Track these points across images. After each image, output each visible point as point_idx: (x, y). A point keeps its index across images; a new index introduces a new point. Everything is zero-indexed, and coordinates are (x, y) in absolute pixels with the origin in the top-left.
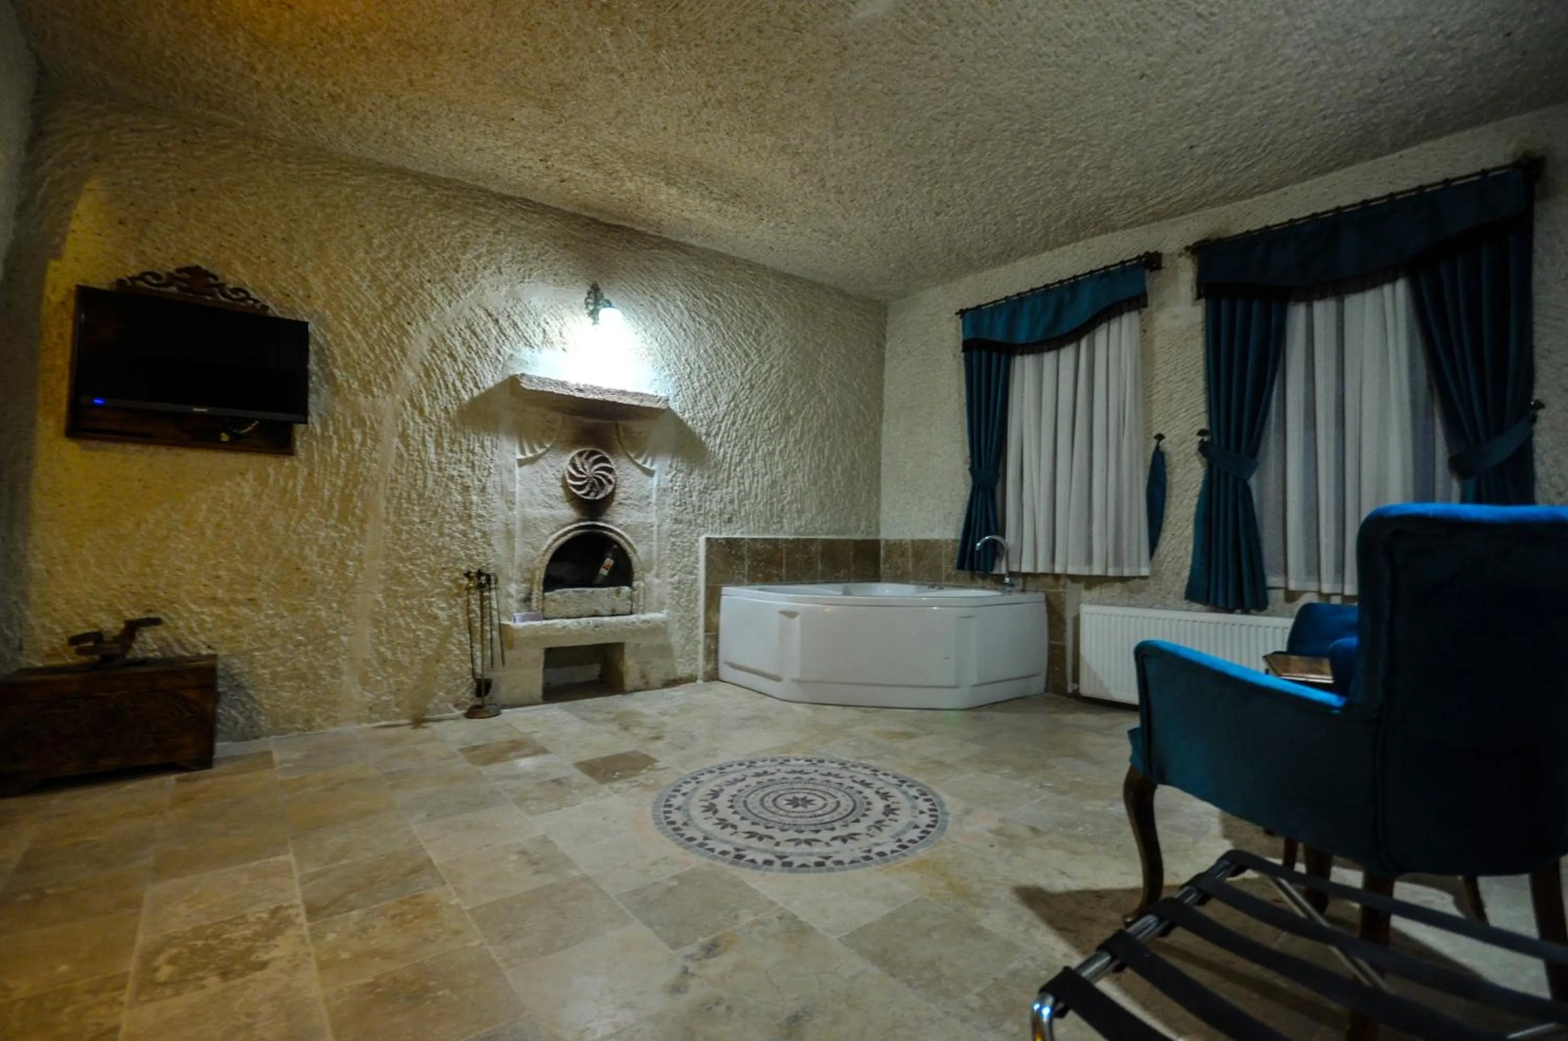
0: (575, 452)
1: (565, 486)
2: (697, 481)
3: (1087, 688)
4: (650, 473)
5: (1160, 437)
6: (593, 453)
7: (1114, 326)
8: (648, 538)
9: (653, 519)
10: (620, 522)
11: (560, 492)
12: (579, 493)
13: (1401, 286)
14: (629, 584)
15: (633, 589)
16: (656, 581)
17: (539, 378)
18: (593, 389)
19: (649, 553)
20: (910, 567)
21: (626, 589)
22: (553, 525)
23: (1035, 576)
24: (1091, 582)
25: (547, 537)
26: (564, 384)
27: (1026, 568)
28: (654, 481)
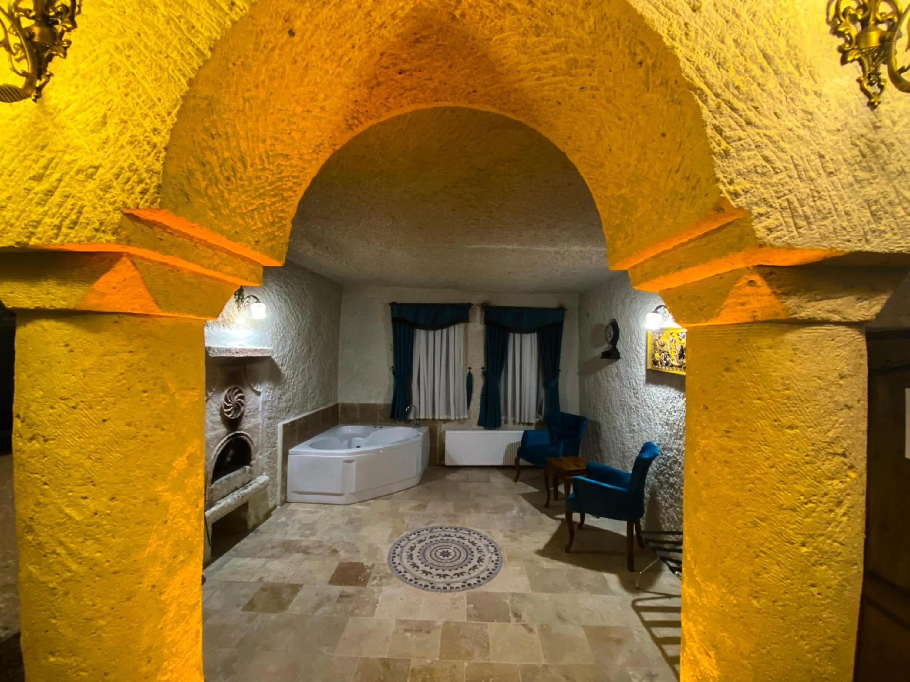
0: (226, 391)
1: (222, 413)
2: (277, 392)
3: (448, 463)
4: (258, 394)
5: (470, 368)
6: (235, 388)
7: (457, 326)
8: (258, 433)
9: (260, 421)
10: (246, 427)
11: (218, 418)
12: (229, 416)
13: (535, 336)
14: (248, 464)
15: (251, 466)
16: (261, 457)
17: (218, 349)
18: (242, 350)
19: (258, 440)
20: (358, 416)
21: (248, 467)
22: (216, 441)
23: (425, 420)
24: (445, 421)
25: (213, 450)
26: (229, 350)
27: (422, 417)
28: (261, 398)
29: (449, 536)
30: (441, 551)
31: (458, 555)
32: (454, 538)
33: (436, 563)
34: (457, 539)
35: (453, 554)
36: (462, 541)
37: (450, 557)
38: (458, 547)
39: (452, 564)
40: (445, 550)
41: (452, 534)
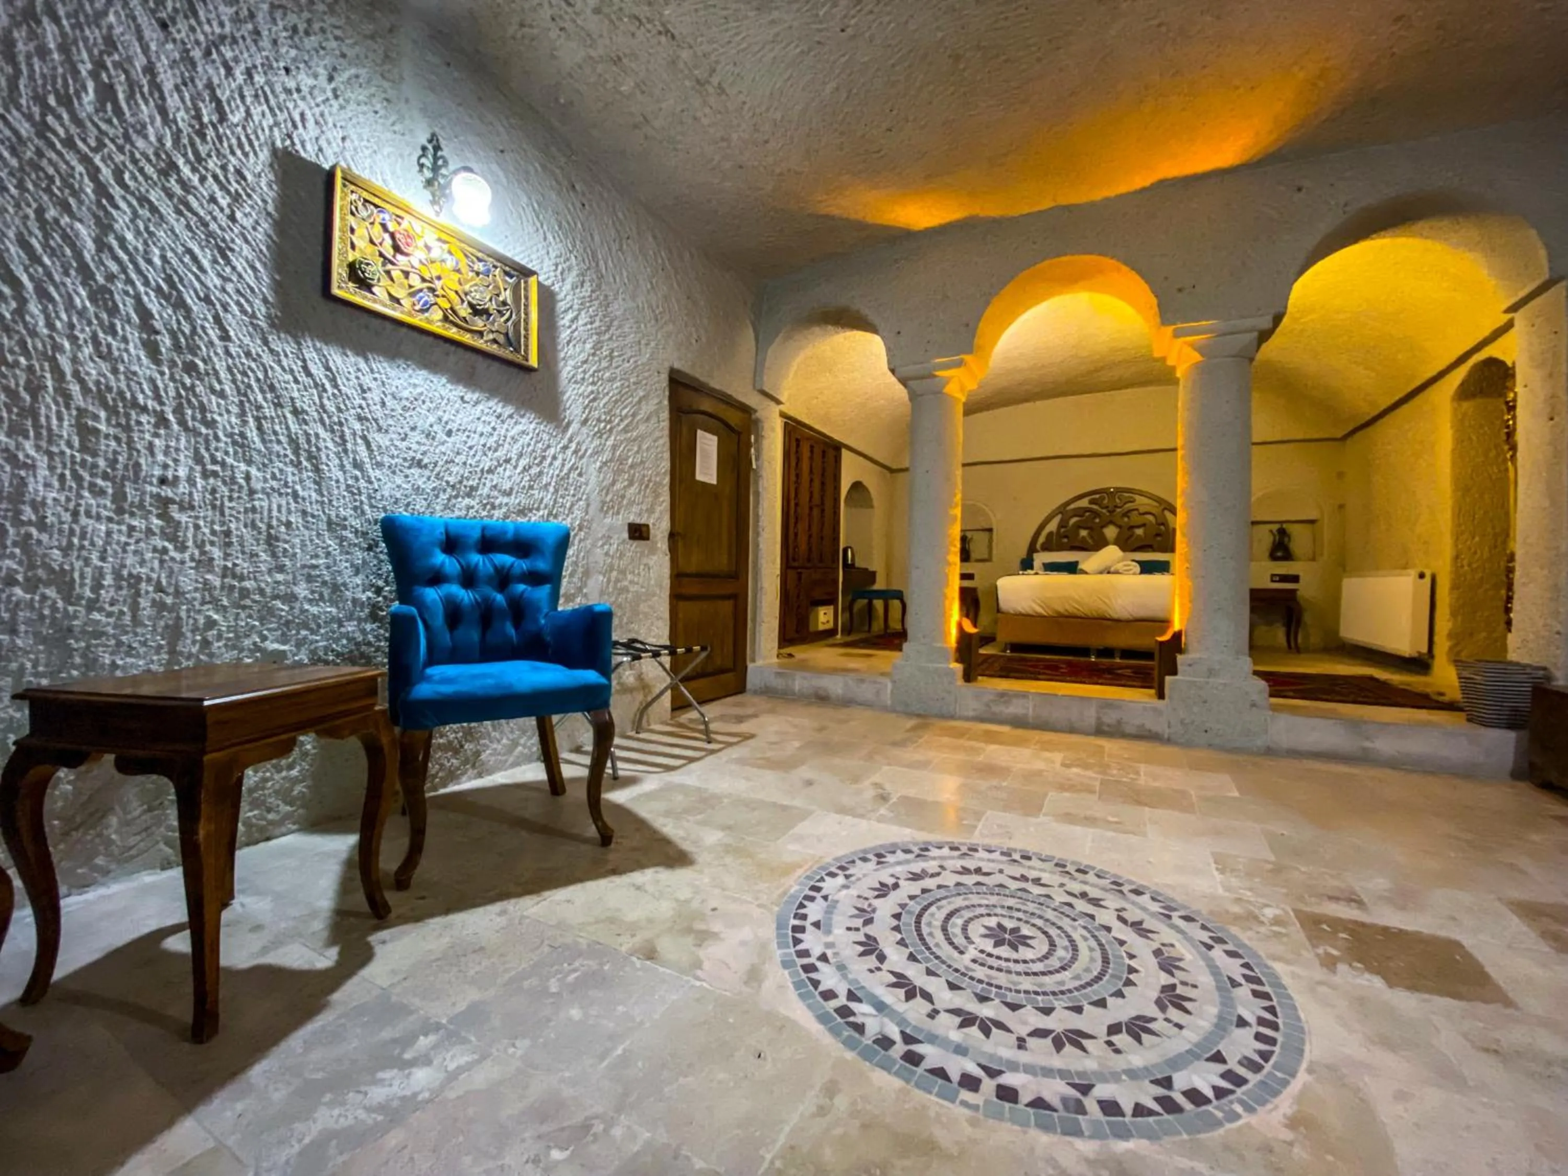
29: (968, 1020)
30: (1025, 953)
31: (958, 921)
32: (945, 997)
33: (1050, 914)
34: (934, 986)
35: (975, 930)
36: (915, 974)
37: (992, 922)
38: (946, 951)
39: (993, 900)
40: (1005, 951)
41: (947, 1026)
